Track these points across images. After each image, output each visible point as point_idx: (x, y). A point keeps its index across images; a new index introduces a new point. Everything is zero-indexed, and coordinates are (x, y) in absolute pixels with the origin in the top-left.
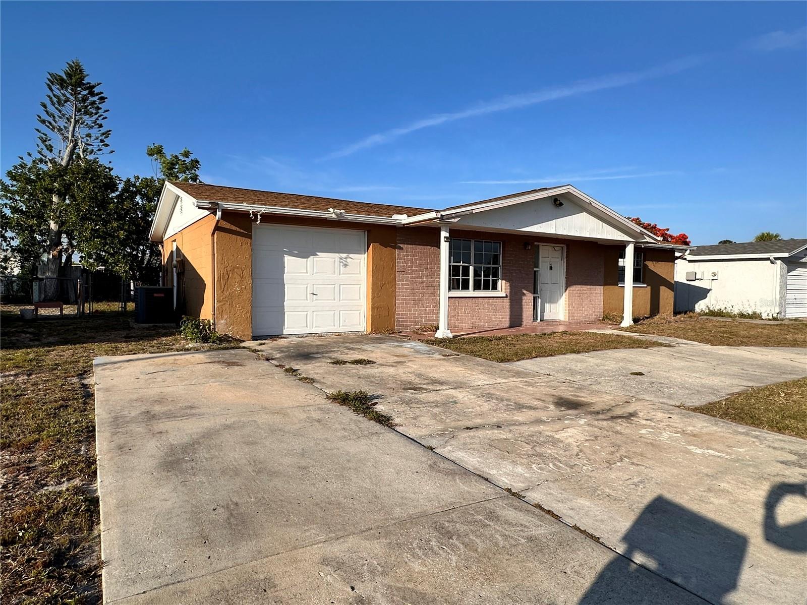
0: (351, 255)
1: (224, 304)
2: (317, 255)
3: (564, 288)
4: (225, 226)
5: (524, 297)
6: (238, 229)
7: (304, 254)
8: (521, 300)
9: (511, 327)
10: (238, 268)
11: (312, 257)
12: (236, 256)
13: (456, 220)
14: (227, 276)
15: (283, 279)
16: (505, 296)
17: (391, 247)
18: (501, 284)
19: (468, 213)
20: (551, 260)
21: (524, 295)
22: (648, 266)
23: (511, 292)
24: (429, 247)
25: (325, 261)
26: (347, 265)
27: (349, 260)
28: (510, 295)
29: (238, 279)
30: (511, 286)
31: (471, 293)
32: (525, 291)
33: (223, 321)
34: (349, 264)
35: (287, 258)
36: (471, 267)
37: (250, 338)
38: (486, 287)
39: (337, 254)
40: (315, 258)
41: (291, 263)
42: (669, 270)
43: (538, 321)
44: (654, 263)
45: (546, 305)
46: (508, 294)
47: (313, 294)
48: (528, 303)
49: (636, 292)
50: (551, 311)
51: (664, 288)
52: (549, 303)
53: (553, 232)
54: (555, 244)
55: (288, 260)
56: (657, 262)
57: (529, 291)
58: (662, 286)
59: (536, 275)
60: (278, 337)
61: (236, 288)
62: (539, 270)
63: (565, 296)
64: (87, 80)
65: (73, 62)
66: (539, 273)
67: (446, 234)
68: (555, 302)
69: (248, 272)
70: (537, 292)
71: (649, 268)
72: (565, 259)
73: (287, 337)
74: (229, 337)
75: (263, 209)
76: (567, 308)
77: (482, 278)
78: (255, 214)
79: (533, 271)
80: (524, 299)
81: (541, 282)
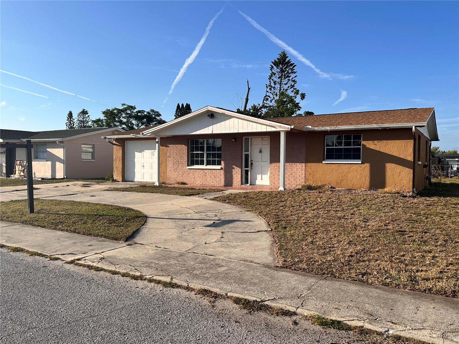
2: (144, 151)
3: (269, 164)
4: (115, 143)
5: (233, 170)
6: (117, 144)
7: (140, 152)
8: (232, 172)
14: (116, 160)
16: (220, 169)
17: (165, 146)
18: (222, 162)
20: (261, 147)
21: (234, 168)
23: (225, 167)
24: (181, 145)
25: (147, 153)
29: (118, 161)
30: (224, 163)
31: (204, 167)
32: (234, 166)
33: (115, 175)
36: (205, 154)
37: (121, 181)
38: (214, 163)
39: (151, 151)
41: (137, 155)
42: (403, 147)
43: (248, 185)
44: (376, 142)
45: (258, 175)
46: (223, 168)
47: (143, 166)
48: (237, 174)
49: (348, 168)
50: (262, 180)
51: (394, 165)
52: (260, 174)
53: (210, 132)
54: (262, 136)
55: (136, 153)
56: (379, 141)
57: (238, 166)
58: (390, 162)
59: (247, 156)
60: (132, 181)
61: (118, 164)
62: (250, 153)
63: (269, 170)
64: (288, 59)
65: (281, 52)
66: (250, 155)
67: (157, 140)
68: (265, 173)
69: (121, 158)
70: (248, 167)
71: (367, 147)
72: (269, 146)
73: (135, 182)
74: (116, 180)
75: (116, 137)
76: (269, 178)
77: (211, 159)
78: (114, 139)
79: (244, 154)
80: (234, 172)
81: (252, 161)
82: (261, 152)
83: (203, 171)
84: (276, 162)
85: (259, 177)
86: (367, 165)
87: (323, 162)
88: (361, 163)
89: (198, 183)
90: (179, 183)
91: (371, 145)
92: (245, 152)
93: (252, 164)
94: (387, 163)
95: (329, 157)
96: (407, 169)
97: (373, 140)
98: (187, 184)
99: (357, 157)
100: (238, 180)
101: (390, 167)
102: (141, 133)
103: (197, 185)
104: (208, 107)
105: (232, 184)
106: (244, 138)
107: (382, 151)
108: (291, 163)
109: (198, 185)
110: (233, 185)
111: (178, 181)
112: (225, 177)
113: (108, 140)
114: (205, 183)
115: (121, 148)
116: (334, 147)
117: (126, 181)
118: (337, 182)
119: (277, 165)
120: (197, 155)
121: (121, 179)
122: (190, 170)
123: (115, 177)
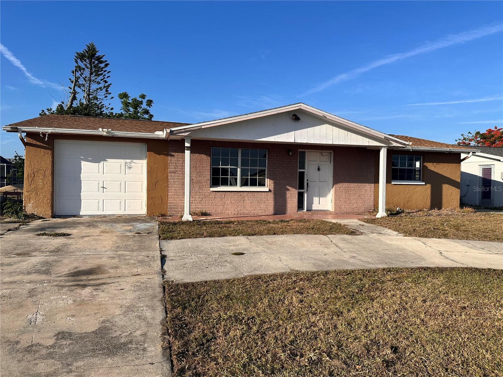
0: (135, 161)
1: (31, 193)
2: (107, 161)
3: (332, 185)
4: (32, 142)
5: (288, 192)
6: (42, 144)
7: (97, 160)
8: (285, 194)
9: (275, 214)
10: (41, 170)
11: (102, 162)
12: (40, 162)
13: (186, 134)
14: (33, 175)
15: (80, 177)
16: (268, 191)
17: (164, 154)
18: (267, 181)
19: (197, 128)
20: (320, 164)
21: (288, 190)
22: (427, 167)
23: (275, 188)
24: (197, 155)
25: (113, 165)
26: (131, 168)
27: (133, 164)
28: (274, 190)
29: (41, 177)
30: (274, 183)
31: (238, 188)
32: (288, 187)
33: (30, 205)
34: (133, 167)
35: (83, 164)
36: (238, 169)
37: (50, 216)
38: (253, 184)
39: (123, 161)
40: (105, 163)
41: (87, 167)
42: (454, 170)
43: (304, 211)
44: (435, 164)
45: (314, 198)
46: (272, 190)
47: (103, 188)
48: (292, 197)
49: (414, 189)
50: (319, 204)
51: (448, 186)
52: (318, 196)
53: (292, 141)
54: (323, 150)
55: (85, 165)
56: (438, 163)
57: (293, 187)
58: (445, 184)
59: (302, 175)
60: (74, 216)
61: (40, 183)
62: (305, 171)
63: (332, 191)
64: (97, 54)
65: (90, 44)
66: (306, 173)
67: (187, 145)
68: (325, 195)
69: (49, 172)
70: (303, 189)
71: (429, 168)
72: (332, 162)
73: (81, 216)
74: (35, 215)
75: (50, 130)
76: (333, 201)
77: (249, 177)
78: (44, 134)
79: (299, 172)
80: (288, 194)
81: (307, 180)
82: (319, 169)
83: (239, 194)
84: (342, 182)
85: (316, 200)
86: (429, 186)
87: (392, 183)
88: (424, 184)
89: (230, 212)
90: (195, 214)
91: (431, 166)
92: (299, 169)
93: (308, 184)
94: (443, 184)
95: (395, 178)
96: (456, 189)
97: (433, 163)
98: (209, 215)
100: (294, 205)
101: (446, 188)
102: (167, 131)
104: (301, 104)
105: (285, 211)
106: (299, 150)
107: (439, 173)
108: (359, 183)
109: (229, 215)
110: (287, 212)
111: (193, 210)
112: (274, 202)
113: (21, 134)
114: (242, 212)
115: (50, 152)
116: (399, 167)
117: (60, 217)
118: (404, 204)
119: (344, 186)
120: (225, 171)
121: (50, 213)
122: (214, 193)
123: (29, 208)
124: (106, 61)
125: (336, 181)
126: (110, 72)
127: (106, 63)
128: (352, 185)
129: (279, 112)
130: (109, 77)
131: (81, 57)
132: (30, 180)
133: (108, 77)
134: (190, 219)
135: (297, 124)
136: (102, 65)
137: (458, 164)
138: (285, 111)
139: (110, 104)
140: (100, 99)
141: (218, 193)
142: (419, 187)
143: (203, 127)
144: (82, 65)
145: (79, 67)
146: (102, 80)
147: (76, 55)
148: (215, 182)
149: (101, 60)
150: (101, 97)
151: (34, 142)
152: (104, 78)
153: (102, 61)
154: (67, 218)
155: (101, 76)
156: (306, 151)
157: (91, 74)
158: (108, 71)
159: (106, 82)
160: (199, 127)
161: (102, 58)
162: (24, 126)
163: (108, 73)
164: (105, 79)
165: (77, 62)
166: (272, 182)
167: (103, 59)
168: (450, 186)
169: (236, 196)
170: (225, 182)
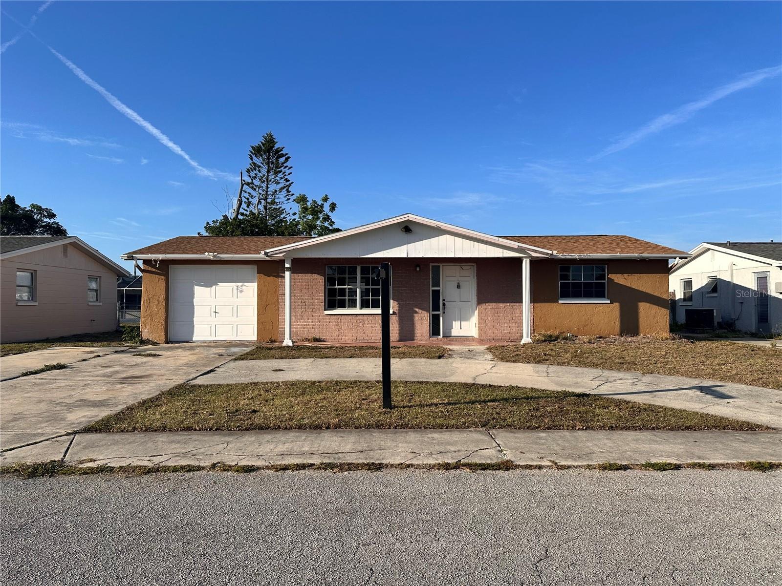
0: (246, 284)
1: (147, 319)
2: (218, 285)
3: (475, 306)
4: (148, 269)
5: (416, 315)
6: (156, 271)
7: (209, 284)
8: (413, 318)
9: (400, 340)
10: (156, 295)
11: (214, 287)
12: (155, 288)
14: (149, 301)
15: (193, 302)
16: (392, 313)
17: (274, 276)
18: (392, 302)
20: (459, 280)
21: (416, 312)
22: (613, 280)
23: (400, 310)
24: (310, 275)
25: (225, 289)
26: (242, 291)
27: (244, 287)
28: (399, 313)
29: (156, 303)
30: (399, 304)
31: (357, 311)
32: (417, 310)
33: (146, 330)
34: (244, 290)
35: (196, 288)
36: (358, 289)
37: (163, 341)
39: (235, 283)
40: (217, 287)
41: (200, 292)
42: (658, 282)
43: (439, 337)
44: (626, 275)
45: (454, 322)
46: (397, 312)
47: (216, 312)
48: (422, 321)
49: (593, 309)
50: (461, 328)
52: (458, 320)
53: (404, 256)
54: (462, 263)
55: (197, 289)
56: (630, 274)
57: (423, 309)
58: (643, 302)
59: (436, 294)
60: (187, 342)
61: (155, 308)
62: (440, 288)
63: (476, 313)
64: (276, 146)
65: (267, 134)
66: (441, 291)
67: (287, 265)
68: (467, 319)
69: (163, 298)
70: (439, 310)
71: (615, 281)
72: (475, 278)
73: (194, 342)
74: (150, 341)
75: (161, 257)
76: (477, 326)
77: (370, 298)
78: (156, 261)
79: (432, 290)
80: (417, 318)
81: (444, 300)
82: (458, 286)
83: (358, 317)
84: (488, 302)
85: (456, 324)
86: (616, 305)
87: (559, 302)
88: (609, 302)
89: (347, 338)
90: (307, 340)
91: (619, 279)
92: (433, 287)
93: (444, 304)
94: (640, 302)
95: (565, 295)
96: (663, 309)
97: (622, 274)
98: (324, 341)
99: (601, 295)
100: (425, 330)
101: (644, 308)
102: (263, 252)
103: (345, 342)
104: (409, 215)
105: (414, 336)
106: (431, 265)
107: (633, 287)
108: (511, 303)
109: (347, 342)
110: (416, 338)
111: (305, 336)
112: (400, 327)
113: (136, 262)
114: (361, 338)
115: (163, 278)
116: (571, 281)
117: (172, 342)
118: (578, 328)
119: (491, 306)
120: (342, 292)
121: (163, 338)
122: (329, 317)
123: (145, 334)
124: (287, 154)
125: (481, 300)
126: (292, 167)
127: (286, 156)
128: (501, 305)
129: (383, 225)
130: (291, 173)
131: (257, 151)
132: (146, 305)
133: (289, 174)
134: (291, 344)
135: (409, 236)
136: (282, 160)
137: (664, 274)
138: (390, 223)
139: (291, 208)
140: (280, 202)
141: (332, 317)
142: (601, 307)
143: (298, 247)
144: (258, 161)
145: (255, 164)
146: (281, 178)
147: (251, 150)
148: (331, 305)
149: (281, 152)
150: (281, 200)
151: (150, 269)
152: (285, 175)
153: (282, 154)
154: (179, 343)
155: (279, 174)
156: (441, 265)
157: (268, 172)
158: (289, 166)
159: (287, 180)
160: (294, 247)
161: (281, 150)
162: (140, 254)
163: (289, 168)
164: (286, 177)
165: (251, 159)
166: (396, 303)
167: (284, 152)
168: (651, 305)
169: (353, 320)
170: (342, 305)
